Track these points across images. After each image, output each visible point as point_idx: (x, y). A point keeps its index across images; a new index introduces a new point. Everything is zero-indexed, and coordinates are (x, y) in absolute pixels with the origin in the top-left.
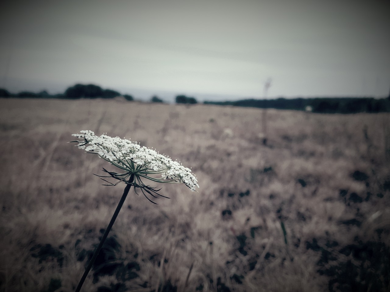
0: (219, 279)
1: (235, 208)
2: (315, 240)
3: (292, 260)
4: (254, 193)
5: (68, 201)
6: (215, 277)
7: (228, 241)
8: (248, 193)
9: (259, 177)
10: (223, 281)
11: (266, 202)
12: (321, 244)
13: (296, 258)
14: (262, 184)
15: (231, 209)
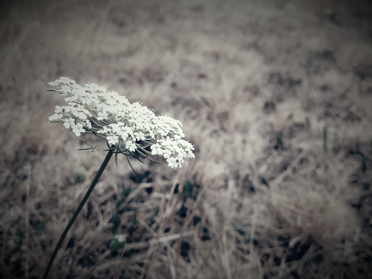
0: (247, 177)
1: (280, 100)
2: (358, 145)
3: (327, 168)
4: (305, 83)
5: (116, 72)
6: (243, 174)
7: (264, 137)
8: (299, 82)
9: (316, 63)
10: (250, 178)
11: (316, 95)
12: (364, 150)
13: (331, 167)
14: (317, 71)
15: (275, 101)
